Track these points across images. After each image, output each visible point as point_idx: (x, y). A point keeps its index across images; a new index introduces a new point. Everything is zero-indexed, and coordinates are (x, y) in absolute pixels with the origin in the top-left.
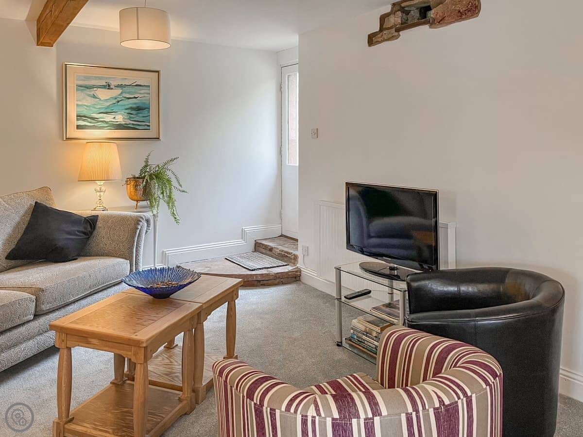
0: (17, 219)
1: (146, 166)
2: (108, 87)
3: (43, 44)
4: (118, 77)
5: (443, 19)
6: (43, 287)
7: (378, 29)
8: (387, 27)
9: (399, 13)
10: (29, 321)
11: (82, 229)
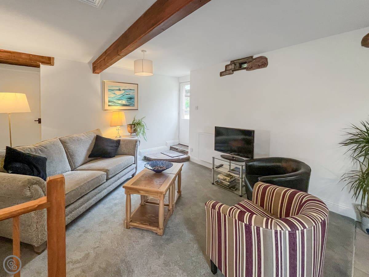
0: (91, 142)
1: (134, 120)
2: (120, 90)
3: (96, 73)
4: (123, 86)
5: (252, 67)
6: (109, 169)
7: (224, 70)
8: (228, 69)
9: (233, 65)
10: (105, 182)
11: (115, 145)
